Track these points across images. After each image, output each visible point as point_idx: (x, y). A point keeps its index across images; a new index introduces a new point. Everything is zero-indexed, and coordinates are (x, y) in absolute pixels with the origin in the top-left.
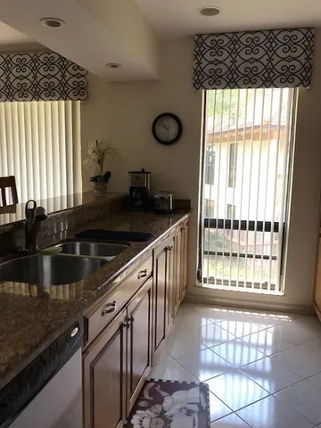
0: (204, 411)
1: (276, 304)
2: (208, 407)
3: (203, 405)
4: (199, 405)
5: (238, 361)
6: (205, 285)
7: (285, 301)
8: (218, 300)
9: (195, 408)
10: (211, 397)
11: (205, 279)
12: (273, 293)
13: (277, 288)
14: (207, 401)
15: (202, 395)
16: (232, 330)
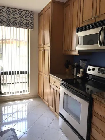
0: (16, 137)
1: (28, 96)
2: (16, 135)
3: (15, 135)
4: (13, 136)
5: (21, 117)
6: (3, 96)
7: (30, 95)
8: (8, 100)
9: (12, 137)
10: (16, 132)
11: (3, 93)
12: (26, 93)
13: (27, 91)
14: (15, 133)
15: (13, 132)
16: (16, 108)
